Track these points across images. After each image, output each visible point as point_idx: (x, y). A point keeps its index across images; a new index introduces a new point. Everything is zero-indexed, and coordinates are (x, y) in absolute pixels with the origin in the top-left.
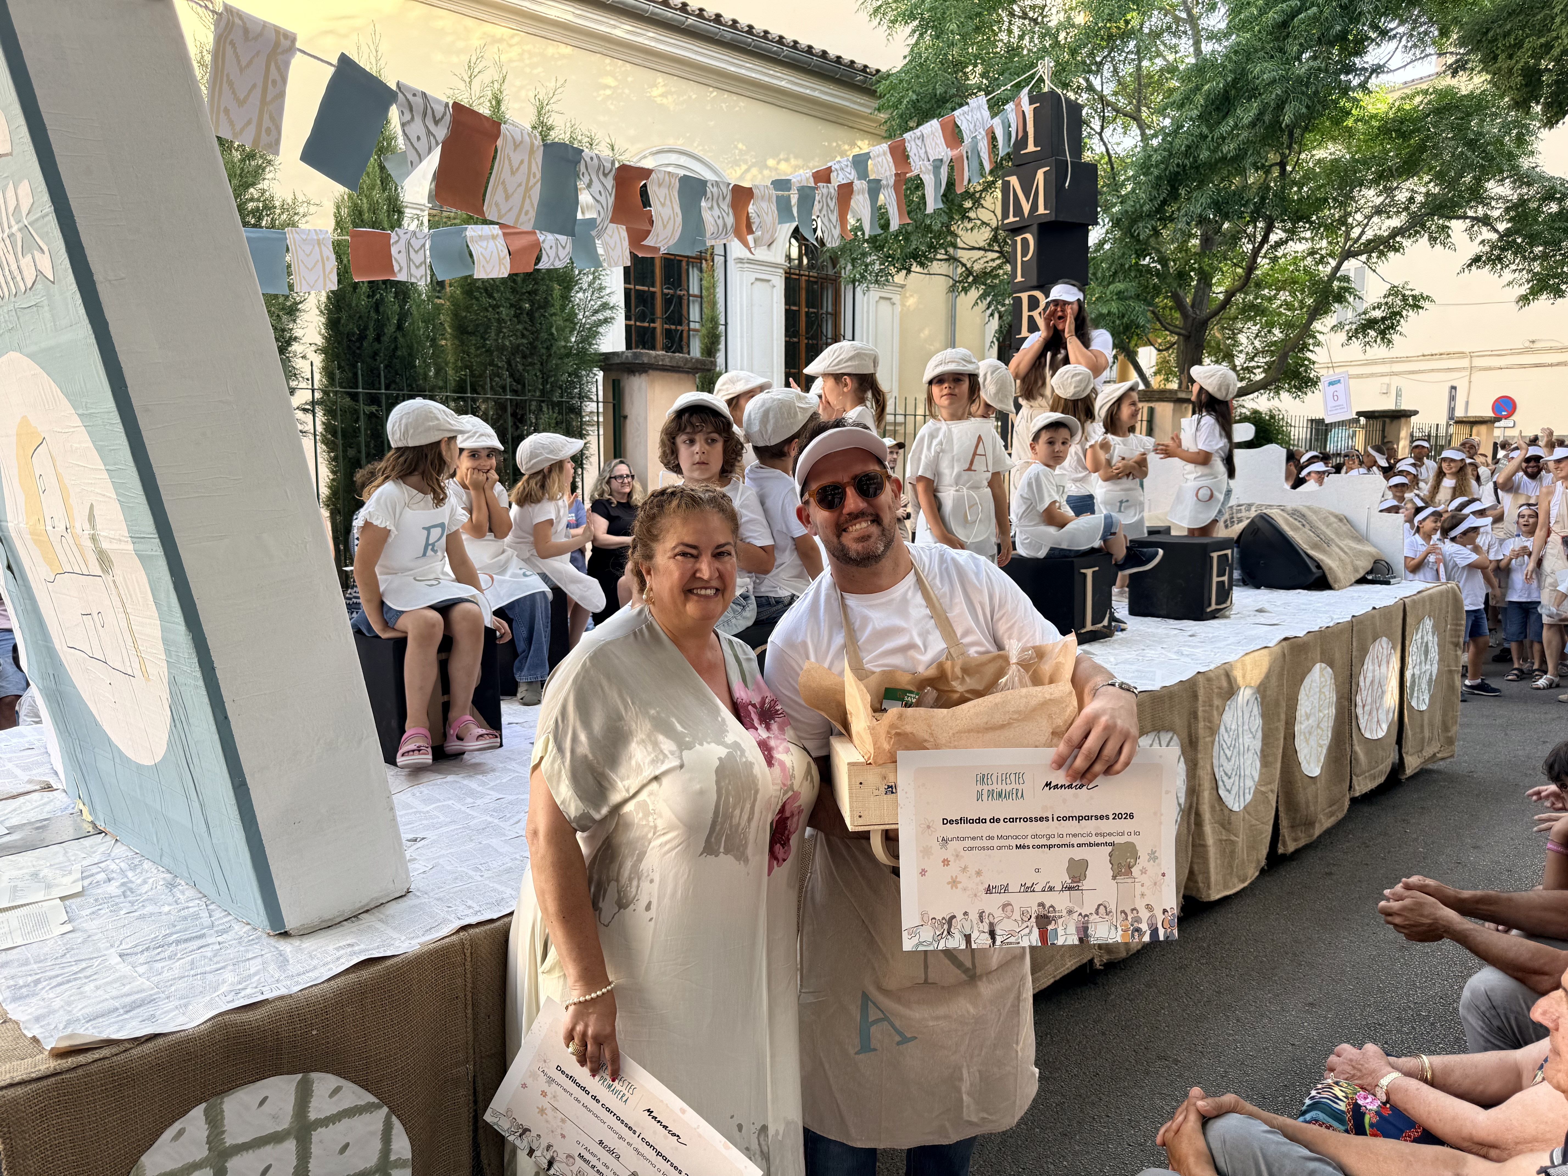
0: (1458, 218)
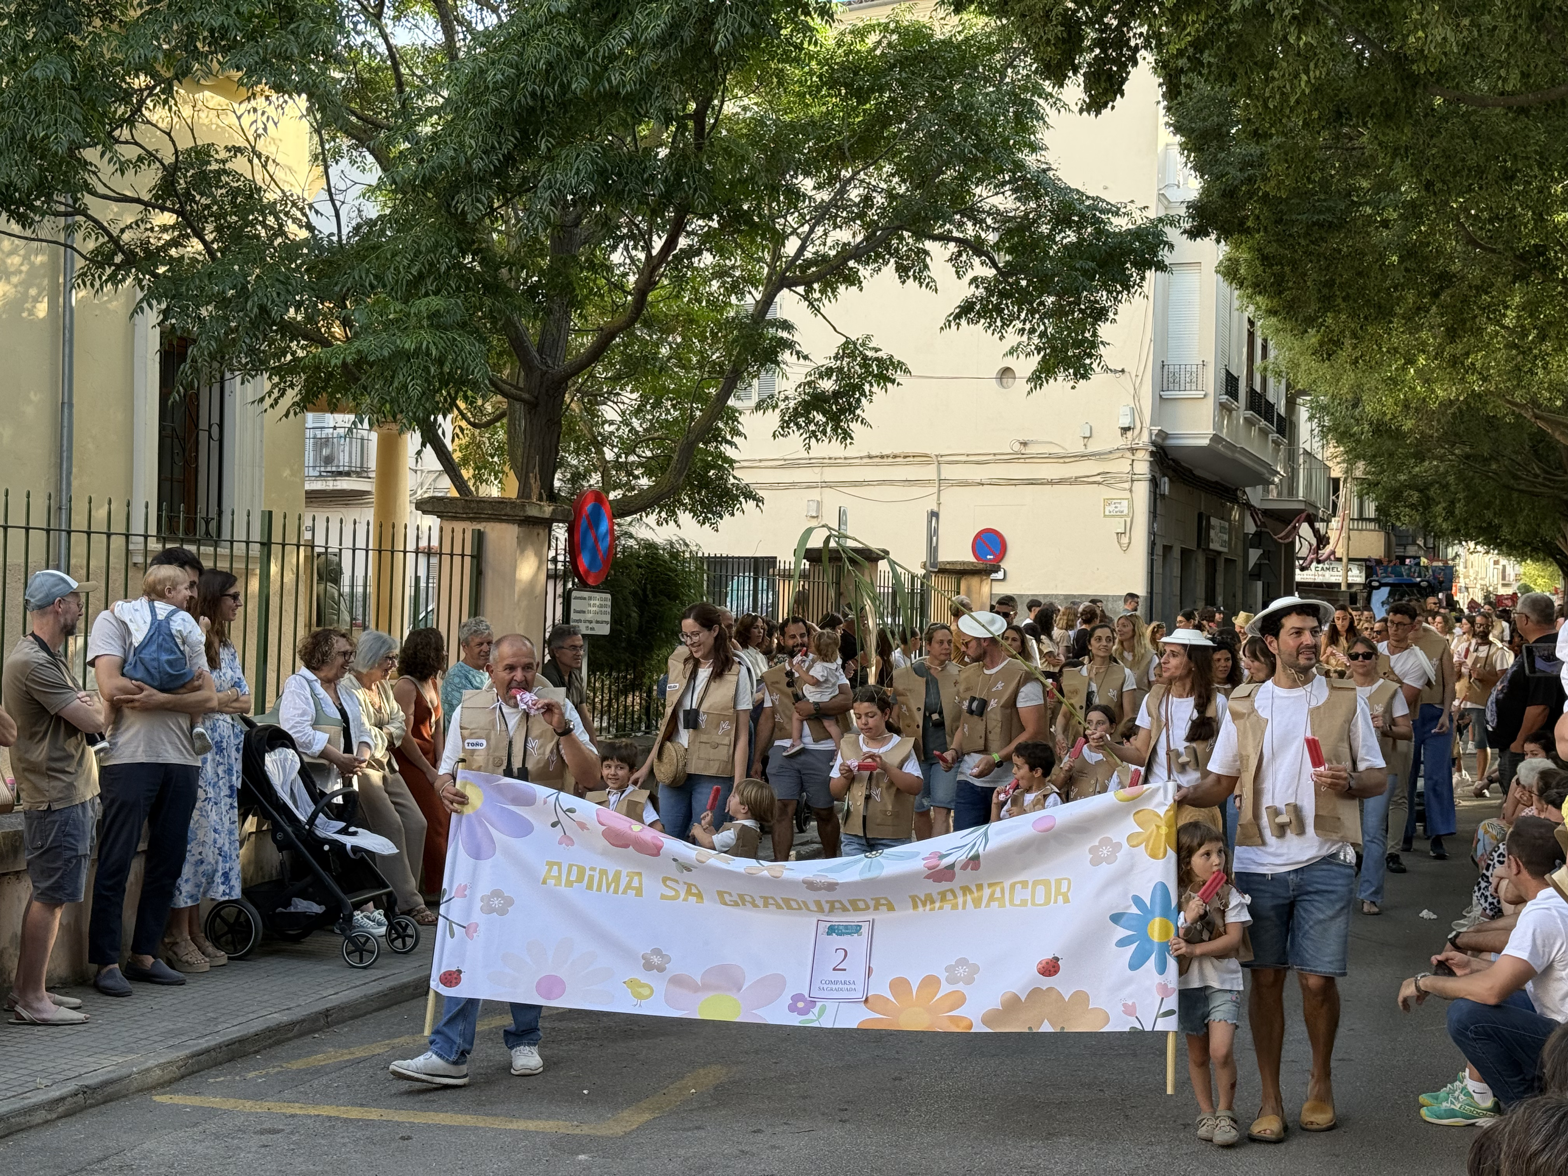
0: (940, 238)
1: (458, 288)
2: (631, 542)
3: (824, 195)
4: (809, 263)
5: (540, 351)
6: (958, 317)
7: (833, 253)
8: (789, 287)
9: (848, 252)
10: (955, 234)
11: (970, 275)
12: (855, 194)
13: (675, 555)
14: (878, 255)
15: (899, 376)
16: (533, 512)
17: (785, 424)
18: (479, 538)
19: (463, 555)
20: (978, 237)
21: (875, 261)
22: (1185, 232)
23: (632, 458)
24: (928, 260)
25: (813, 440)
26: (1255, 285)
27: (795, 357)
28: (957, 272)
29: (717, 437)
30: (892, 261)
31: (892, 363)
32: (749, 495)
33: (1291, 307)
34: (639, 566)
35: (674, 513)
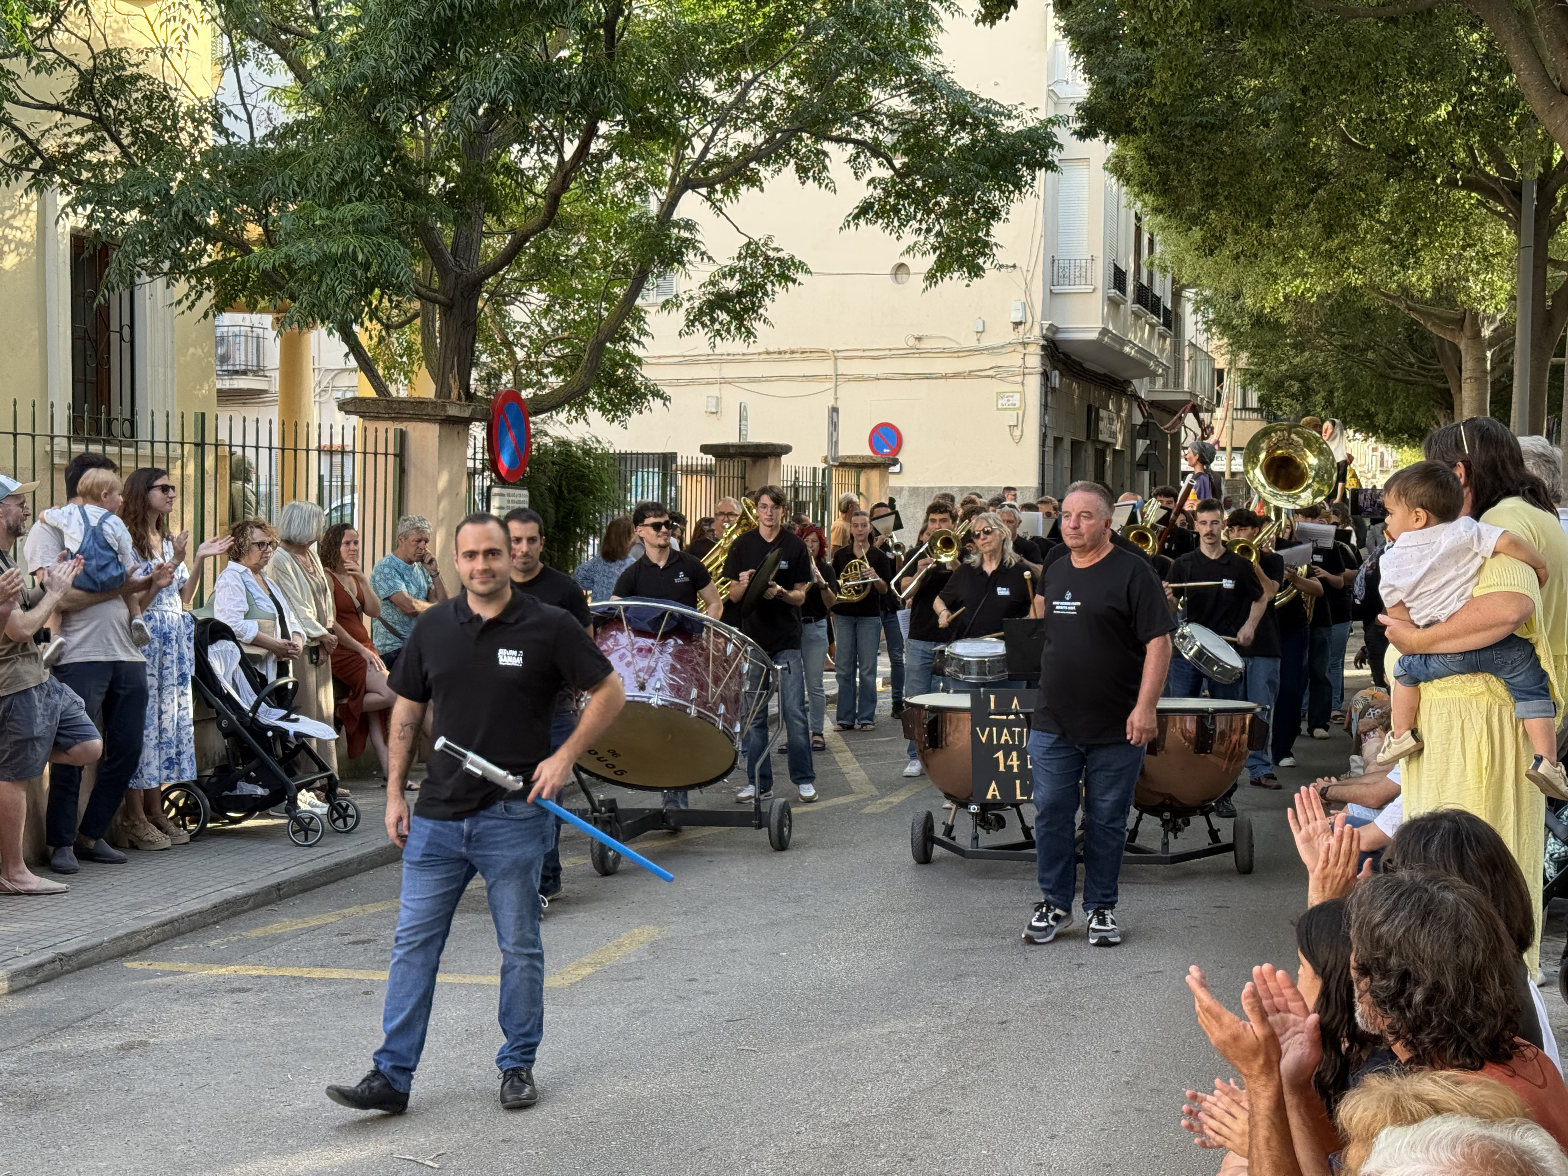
0: (838, 140)
1: (381, 195)
2: (547, 440)
3: (726, 97)
4: (712, 165)
5: (454, 253)
6: (857, 217)
7: (734, 154)
8: (693, 188)
9: (750, 155)
10: (854, 136)
11: (868, 176)
12: (755, 96)
13: (587, 452)
14: (779, 156)
15: (800, 276)
16: (453, 411)
17: (691, 323)
18: (402, 436)
19: (386, 454)
20: (876, 139)
21: (775, 162)
22: (1075, 133)
23: (543, 358)
24: (827, 161)
25: (718, 338)
26: (1142, 184)
27: (699, 258)
28: (856, 174)
29: (625, 336)
30: (792, 161)
31: (794, 263)
32: (657, 394)
33: (1176, 206)
34: (554, 463)
35: (584, 412)
